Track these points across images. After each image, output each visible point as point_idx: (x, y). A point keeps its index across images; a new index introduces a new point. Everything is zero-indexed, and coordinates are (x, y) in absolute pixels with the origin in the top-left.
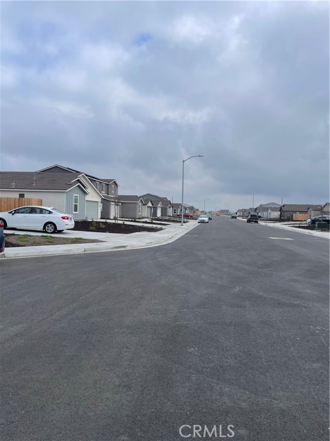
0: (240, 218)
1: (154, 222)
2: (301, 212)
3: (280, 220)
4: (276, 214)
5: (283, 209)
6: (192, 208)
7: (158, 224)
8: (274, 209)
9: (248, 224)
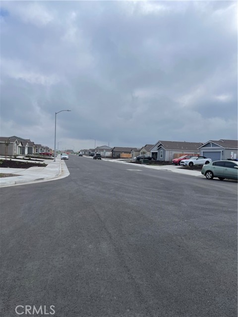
0: (85, 156)
1: (32, 159)
2: (125, 152)
3: (112, 157)
4: (109, 154)
5: (114, 150)
6: (47, 148)
7: (36, 160)
8: (107, 150)
9: (95, 160)
